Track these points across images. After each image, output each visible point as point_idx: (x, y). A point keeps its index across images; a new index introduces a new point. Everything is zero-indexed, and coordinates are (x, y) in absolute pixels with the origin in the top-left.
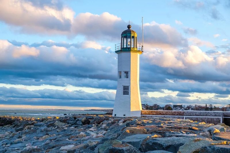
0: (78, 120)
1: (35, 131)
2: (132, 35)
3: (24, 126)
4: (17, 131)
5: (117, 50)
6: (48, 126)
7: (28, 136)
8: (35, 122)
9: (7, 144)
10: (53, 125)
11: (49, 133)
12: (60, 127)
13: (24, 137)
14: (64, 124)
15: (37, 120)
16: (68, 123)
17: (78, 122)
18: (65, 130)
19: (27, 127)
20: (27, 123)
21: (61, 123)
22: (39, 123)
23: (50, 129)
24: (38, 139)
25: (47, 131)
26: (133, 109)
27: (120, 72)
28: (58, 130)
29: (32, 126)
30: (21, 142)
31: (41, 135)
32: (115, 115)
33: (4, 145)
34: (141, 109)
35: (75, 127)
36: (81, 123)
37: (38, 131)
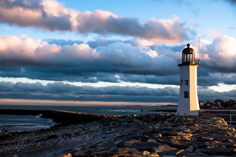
0: (150, 118)
1: (119, 126)
2: (191, 52)
3: (109, 122)
5: (179, 64)
6: (129, 122)
7: (116, 129)
8: (117, 118)
9: (103, 134)
10: (132, 122)
11: (130, 127)
12: (137, 123)
13: (113, 130)
14: (139, 121)
16: (143, 120)
17: (149, 120)
18: (140, 125)
19: (111, 122)
20: (110, 119)
21: (138, 120)
22: (120, 120)
23: (130, 124)
24: (123, 131)
25: (128, 126)
26: (192, 109)
27: (181, 81)
28: (135, 125)
29: (116, 122)
30: (112, 133)
31: (124, 128)
32: (178, 114)
33: (102, 135)
34: (198, 109)
35: (148, 123)
36: (152, 120)
37: (122, 126)
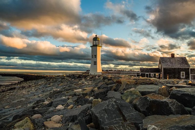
0: (75, 76)
1: (56, 81)
2: (98, 39)
4: (47, 81)
5: (91, 46)
6: (62, 79)
7: (53, 83)
8: (55, 77)
9: (44, 88)
10: (64, 78)
11: (63, 82)
12: (67, 79)
13: (51, 84)
14: (69, 78)
15: (55, 76)
16: (71, 78)
17: (75, 77)
18: (70, 81)
19: (51, 79)
20: (51, 78)
21: (67, 78)
22: (56, 78)
23: (63, 80)
24: (59, 85)
25: (62, 81)
26: (98, 71)
27: (92, 56)
28: (67, 81)
29: (54, 79)
30: (51, 87)
31: (59, 83)
32: (91, 74)
33: (43, 88)
34: (102, 71)
35: (74, 79)
36: (77, 78)
37: (57, 81)
